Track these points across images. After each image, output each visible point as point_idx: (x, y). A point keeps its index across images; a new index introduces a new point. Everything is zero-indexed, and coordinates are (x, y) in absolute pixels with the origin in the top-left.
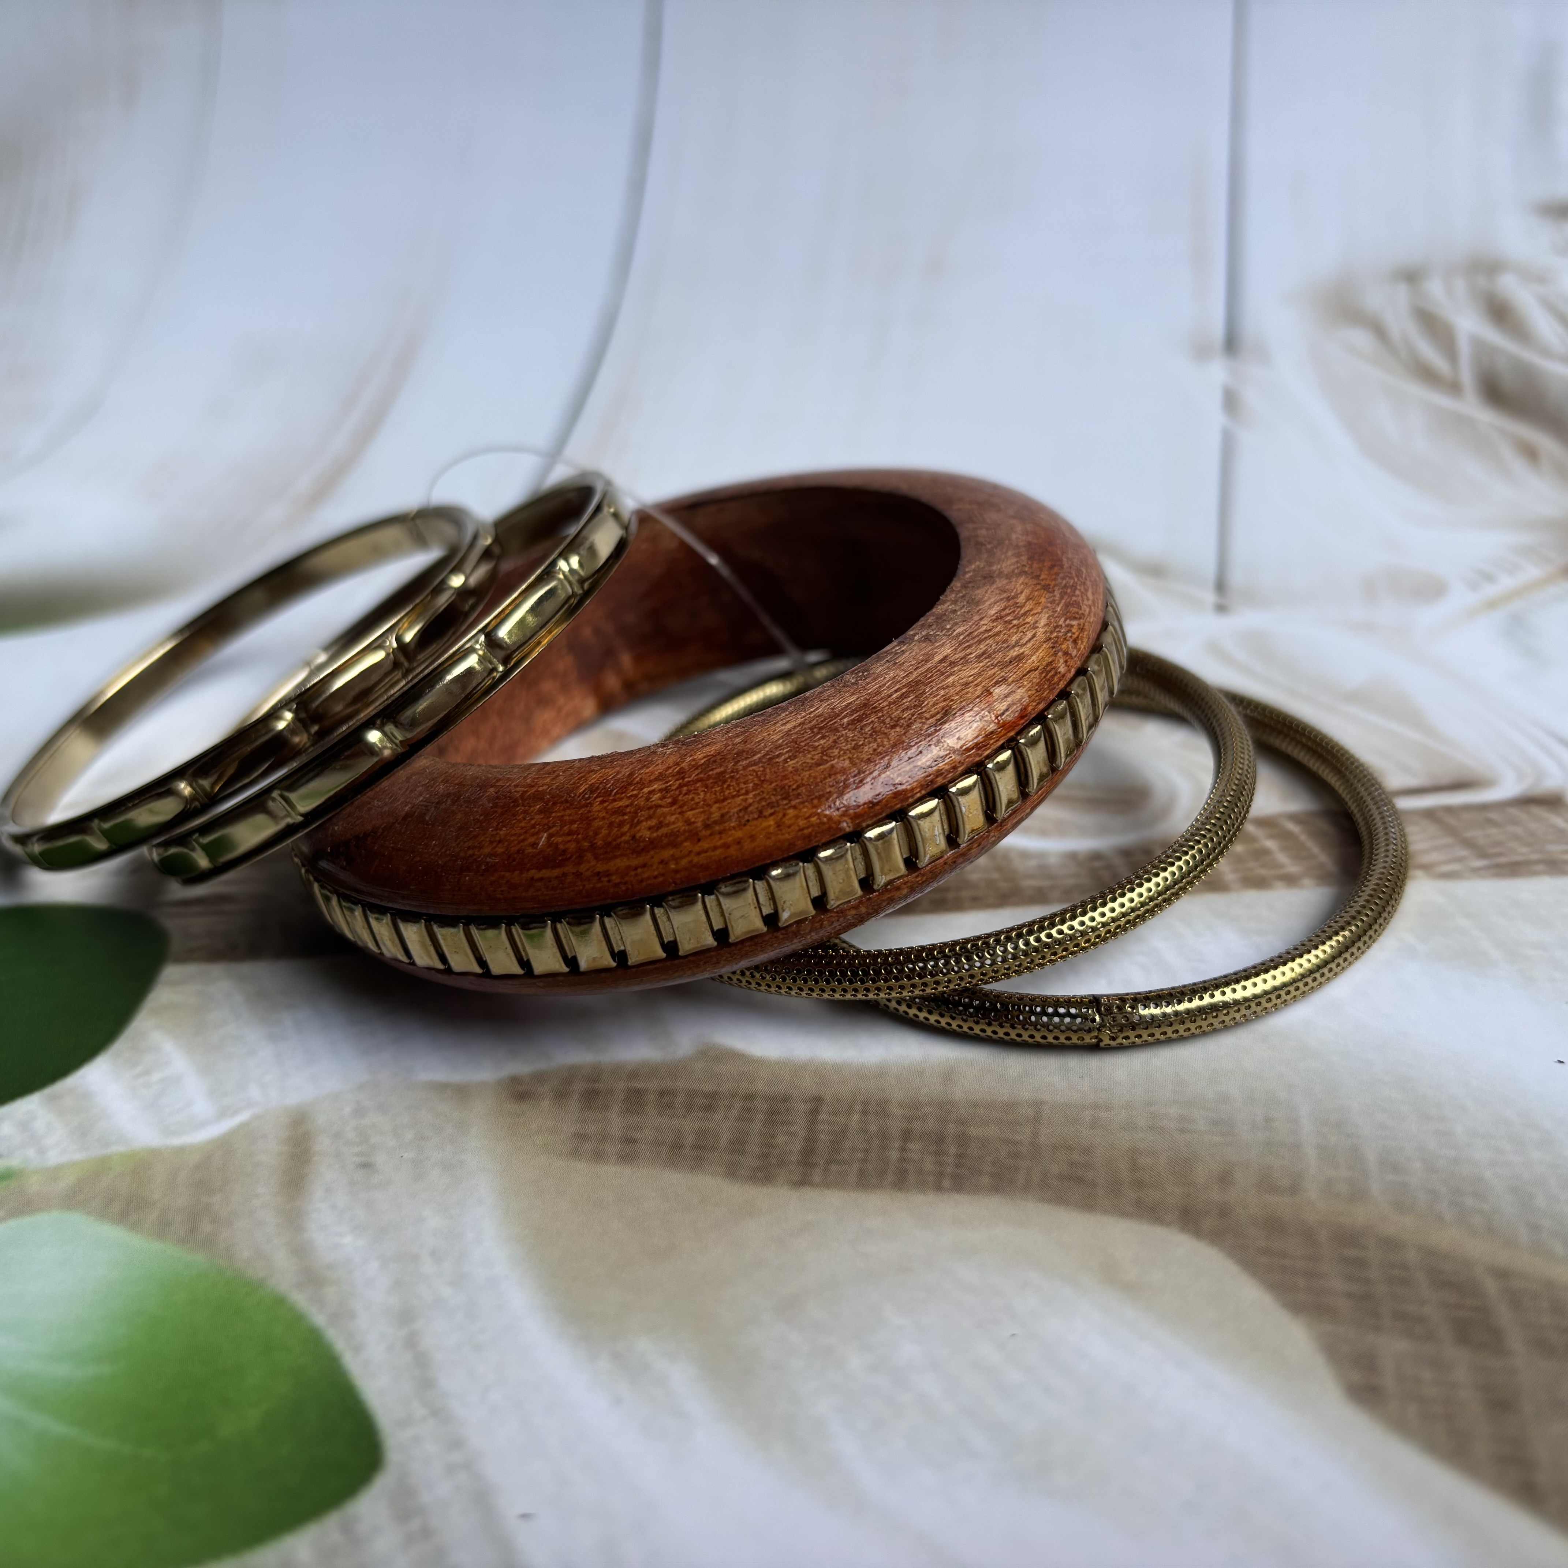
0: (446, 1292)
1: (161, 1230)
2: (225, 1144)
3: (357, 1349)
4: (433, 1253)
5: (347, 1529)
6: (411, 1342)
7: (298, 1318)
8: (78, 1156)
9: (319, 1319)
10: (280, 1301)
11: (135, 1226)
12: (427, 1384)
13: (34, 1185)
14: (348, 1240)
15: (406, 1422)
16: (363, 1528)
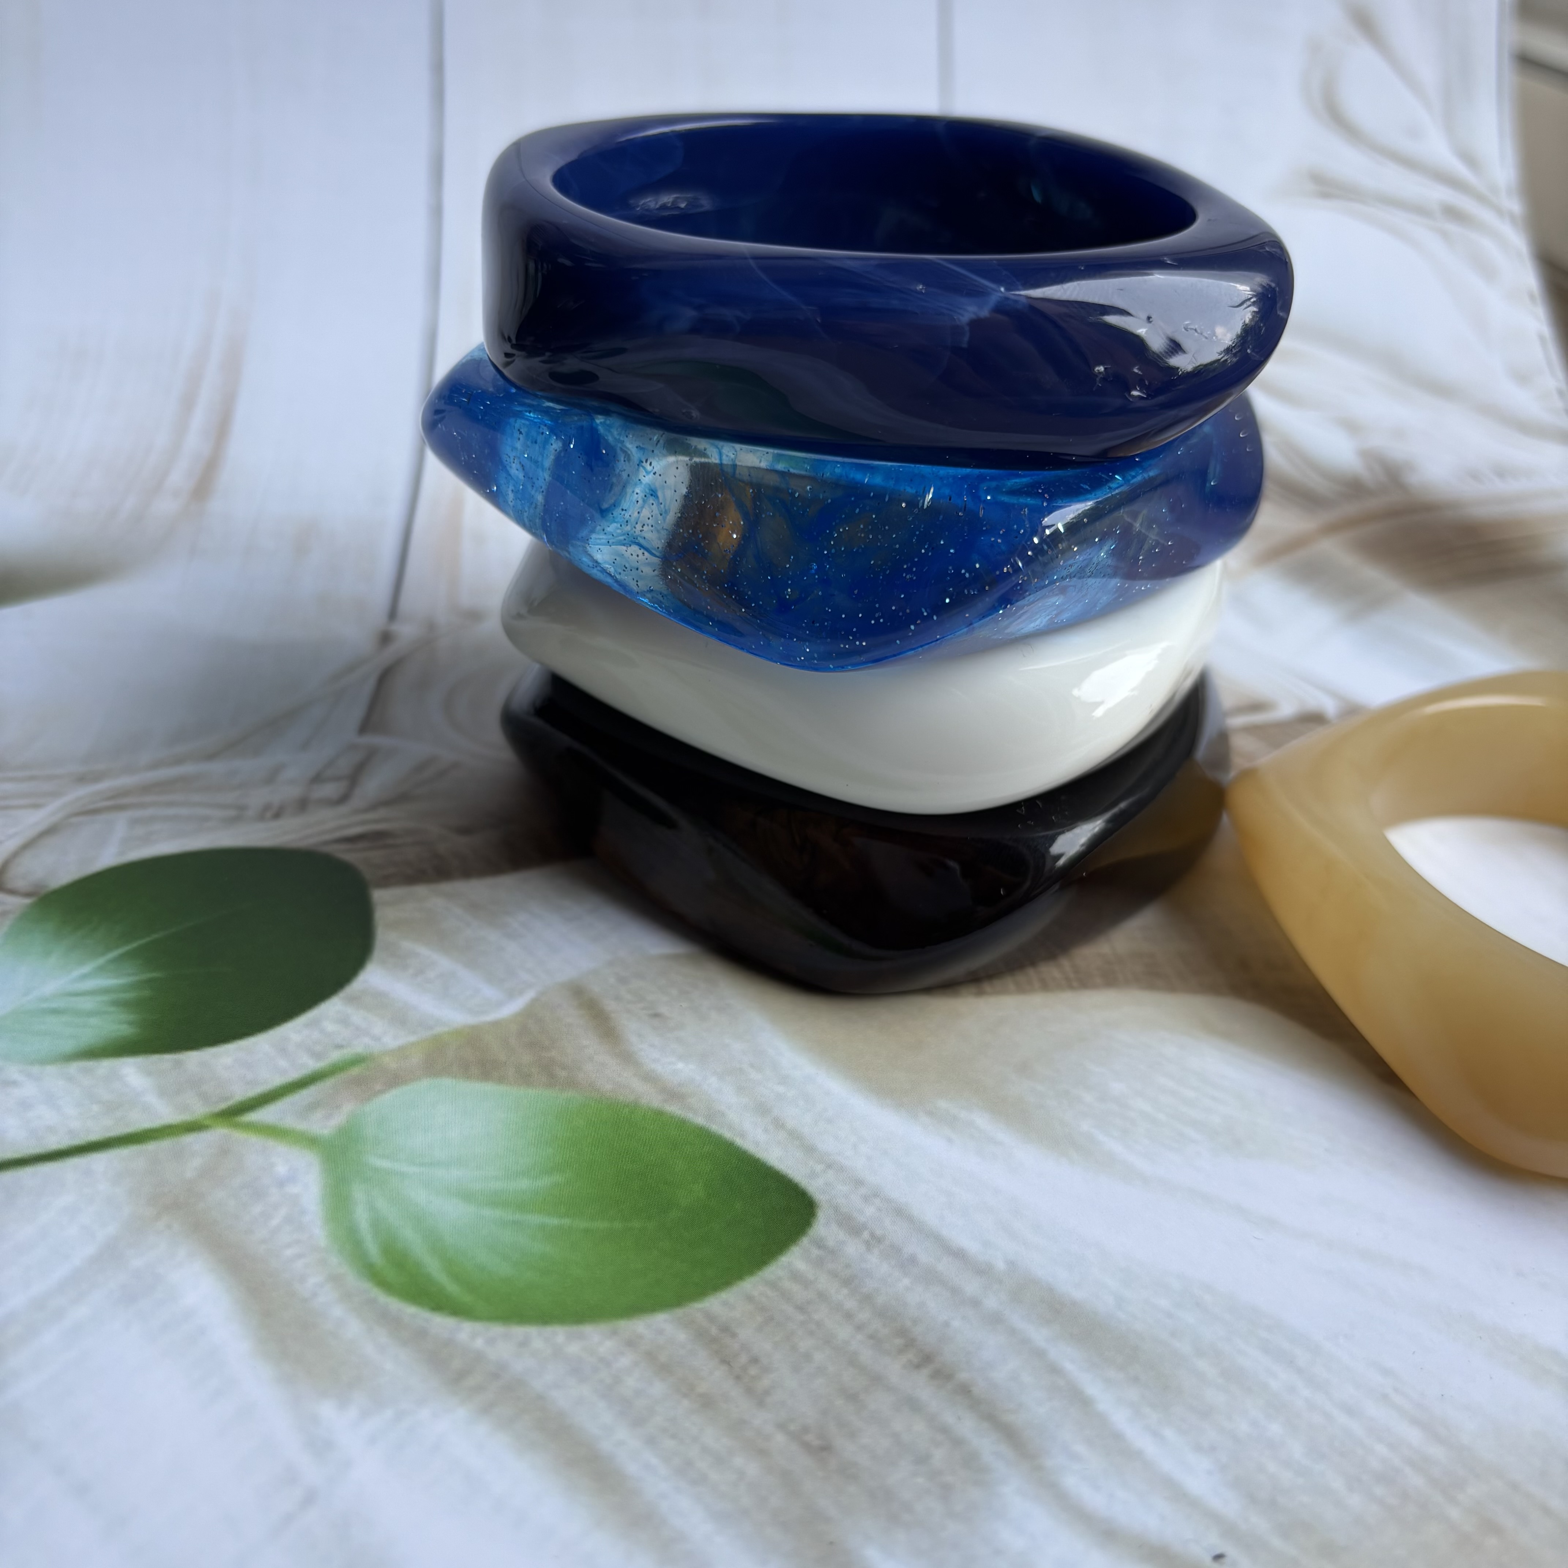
0: (781, 1089)
1: (525, 1078)
2: (529, 1013)
3: (743, 1135)
4: (752, 1066)
5: (820, 1244)
6: (778, 1124)
7: (682, 1124)
8: (412, 1039)
9: (700, 1120)
10: (659, 1113)
11: (501, 1080)
12: (810, 1150)
13: (391, 1064)
14: (680, 1065)
15: (813, 1175)
16: (831, 1243)
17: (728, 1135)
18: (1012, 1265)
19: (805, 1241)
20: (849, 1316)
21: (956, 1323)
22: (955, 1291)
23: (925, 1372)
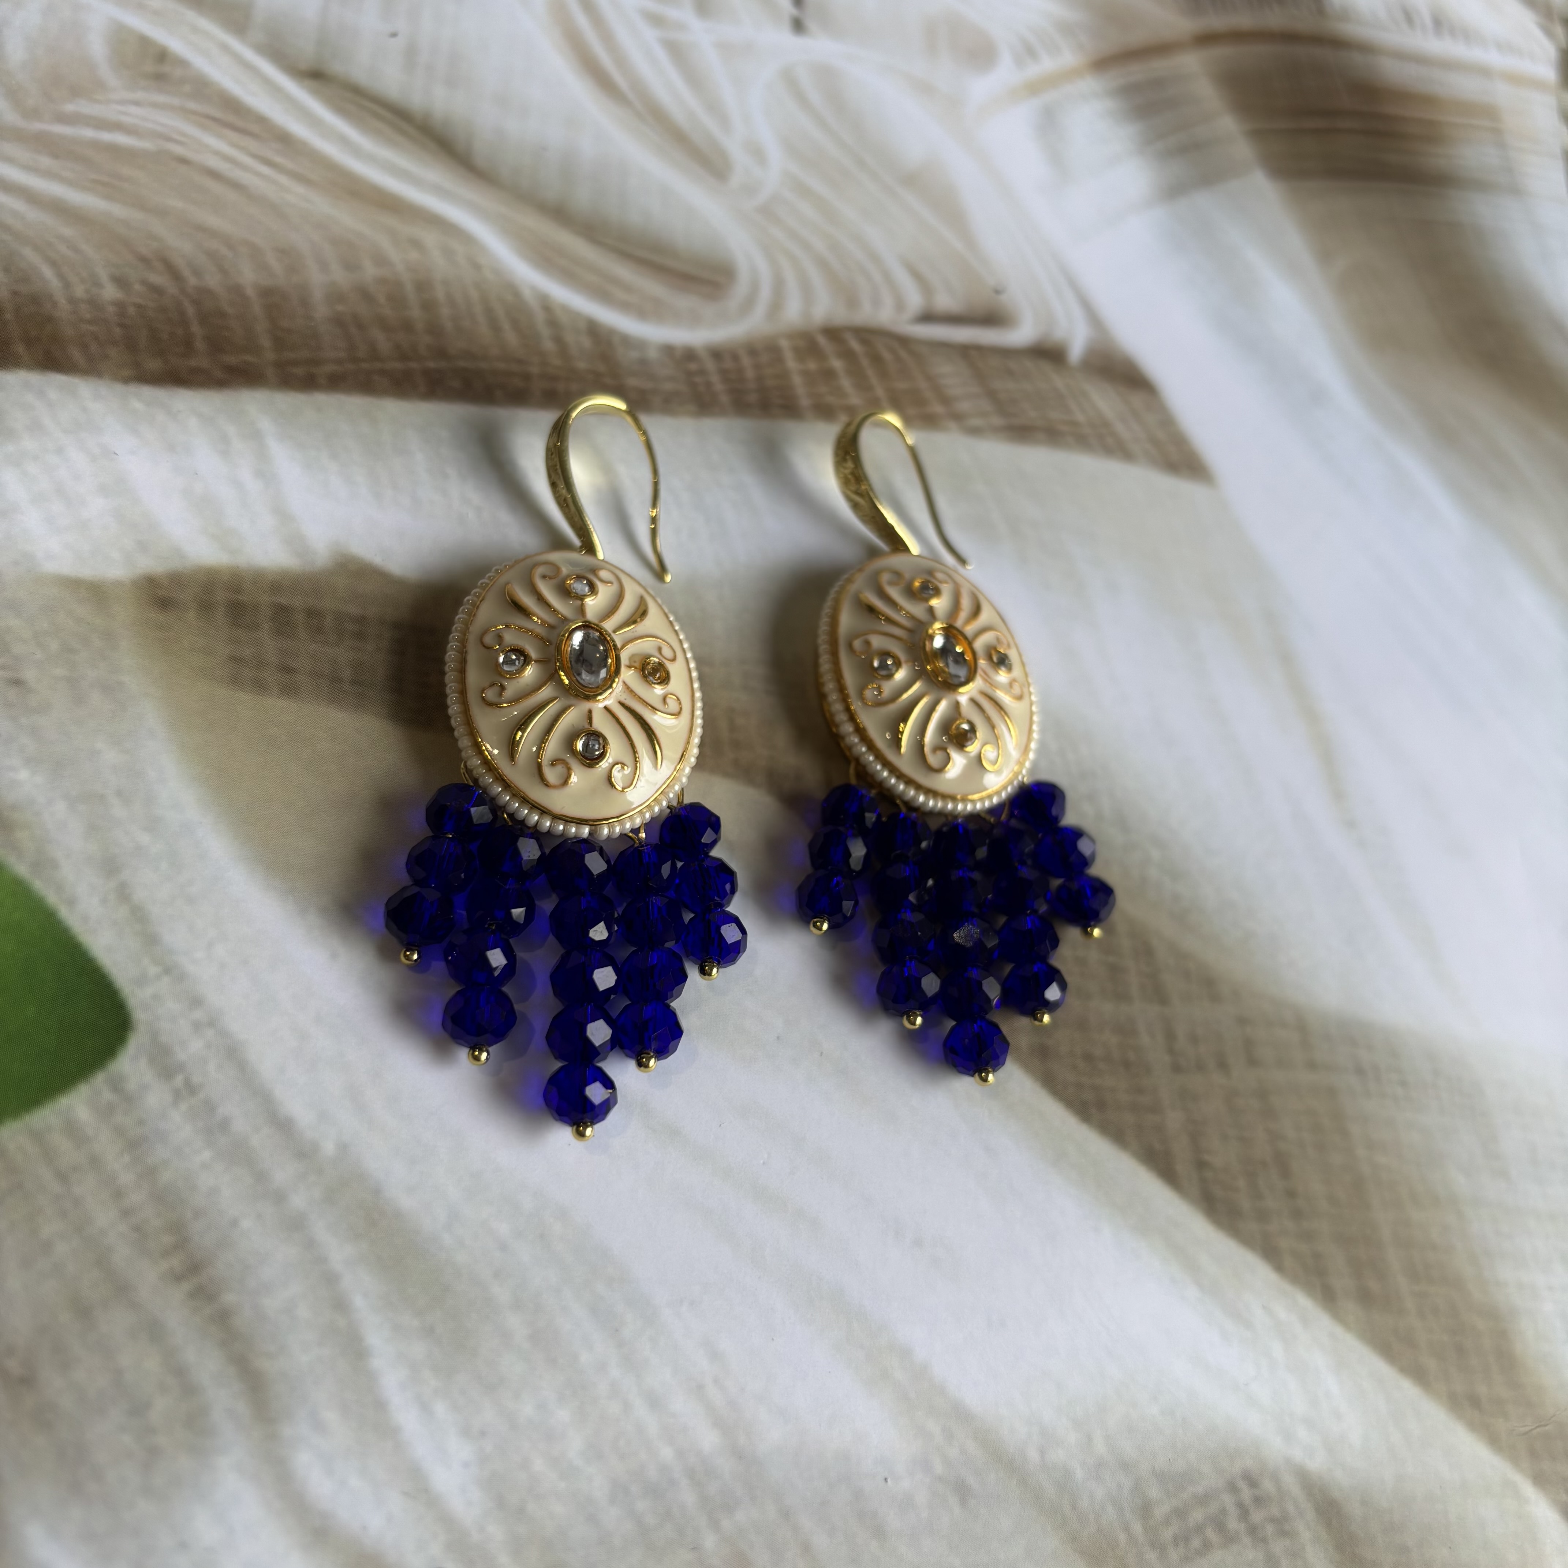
0: (145, 839)
3: (72, 902)
4: (119, 793)
5: (117, 1086)
6: (123, 893)
9: (21, 869)
12: (151, 941)
14: (23, 775)
15: (142, 981)
16: (131, 1085)
17: (52, 898)
18: (343, 1148)
19: (99, 1079)
20: (118, 1194)
21: (246, 1224)
22: (261, 1177)
23: (186, 1286)
